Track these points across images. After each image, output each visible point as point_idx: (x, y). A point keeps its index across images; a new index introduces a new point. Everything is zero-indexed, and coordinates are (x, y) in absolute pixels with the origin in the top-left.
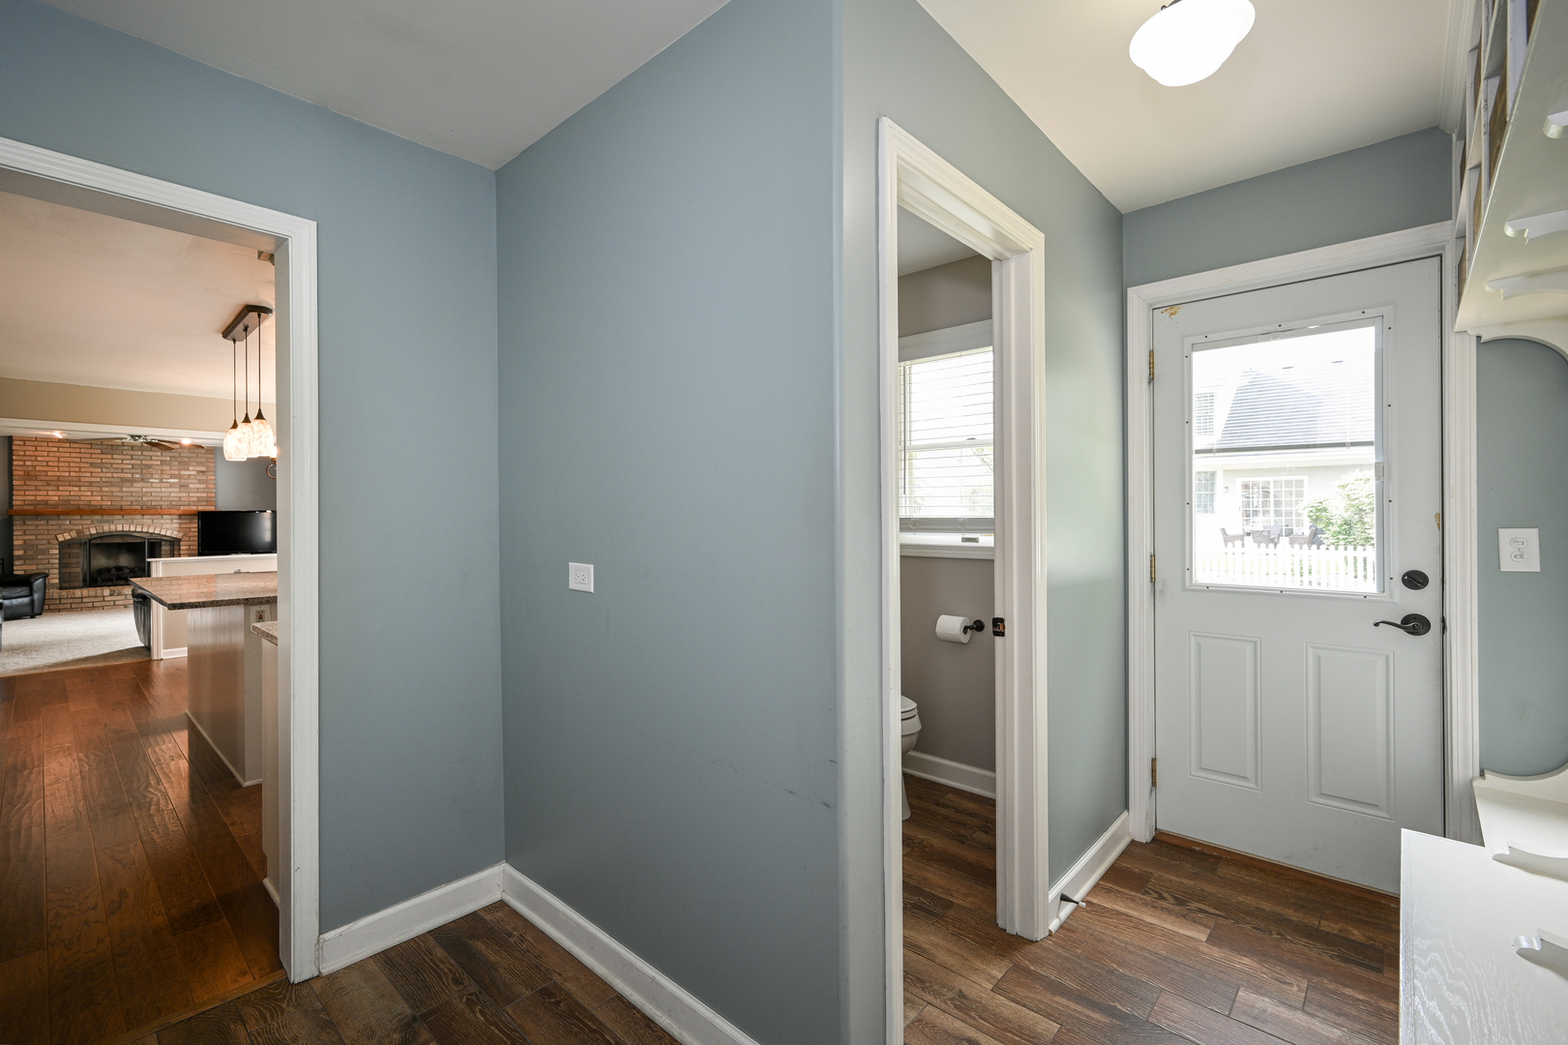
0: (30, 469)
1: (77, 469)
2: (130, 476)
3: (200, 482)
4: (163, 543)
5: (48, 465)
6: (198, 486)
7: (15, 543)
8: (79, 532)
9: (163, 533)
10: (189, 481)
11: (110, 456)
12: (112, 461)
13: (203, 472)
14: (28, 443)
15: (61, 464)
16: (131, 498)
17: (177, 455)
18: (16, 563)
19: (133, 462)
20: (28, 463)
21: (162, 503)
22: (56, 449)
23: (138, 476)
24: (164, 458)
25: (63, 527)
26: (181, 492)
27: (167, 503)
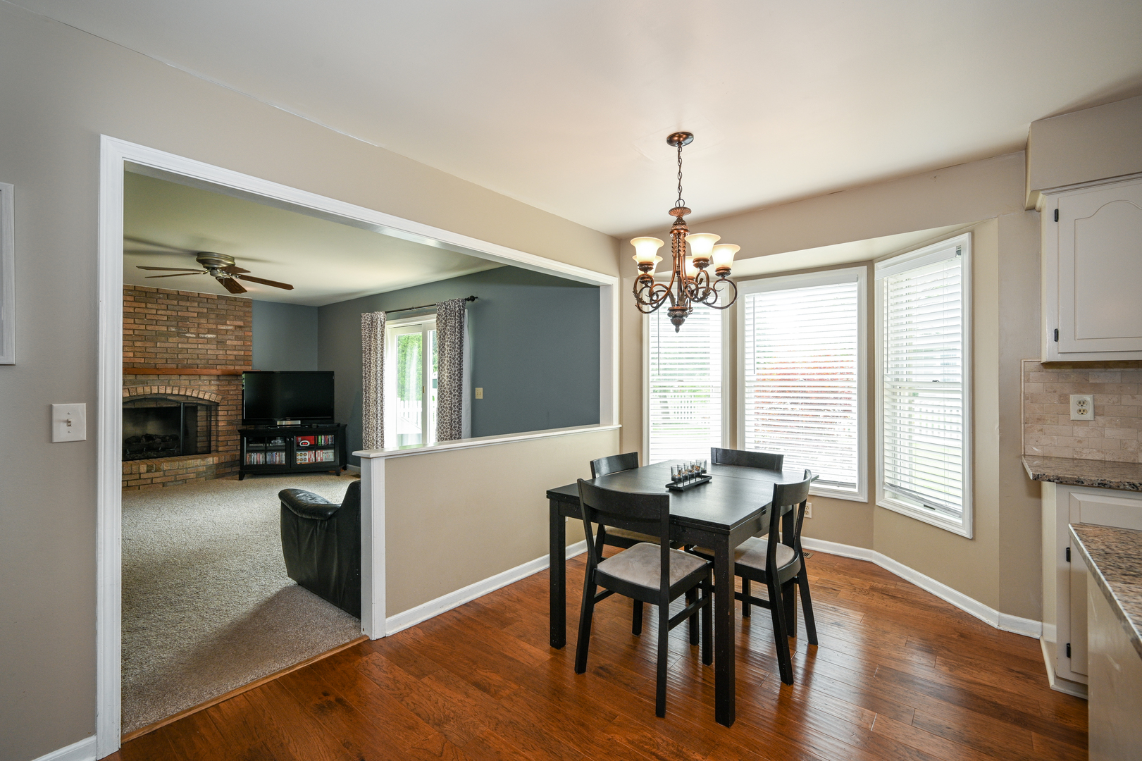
2: (164, 329)
3: (237, 338)
4: (199, 408)
6: (235, 343)
9: (201, 396)
10: (226, 337)
11: (143, 305)
12: (146, 311)
13: (240, 327)
16: (166, 356)
17: (214, 307)
21: (198, 362)
23: (173, 329)
24: (201, 310)
26: (217, 349)
27: (204, 362)
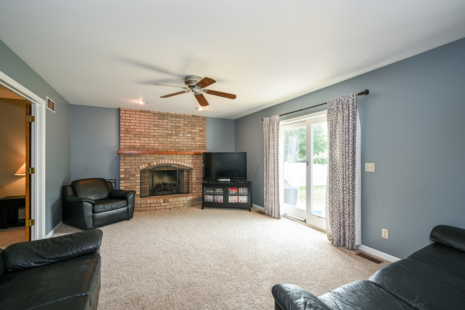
0: (128, 127)
1: (148, 128)
2: (170, 132)
3: (200, 136)
4: (184, 171)
5: (135, 126)
6: (199, 138)
7: (121, 170)
8: (149, 164)
9: (185, 165)
10: (196, 136)
11: (162, 121)
12: (163, 124)
13: (201, 130)
14: (127, 112)
15: (141, 125)
16: (171, 145)
17: (190, 120)
18: (122, 182)
19: (172, 124)
20: (127, 124)
21: (184, 148)
22: (139, 116)
23: (174, 132)
24: (185, 122)
25: (143, 161)
26: (192, 142)
27: (186, 148)
